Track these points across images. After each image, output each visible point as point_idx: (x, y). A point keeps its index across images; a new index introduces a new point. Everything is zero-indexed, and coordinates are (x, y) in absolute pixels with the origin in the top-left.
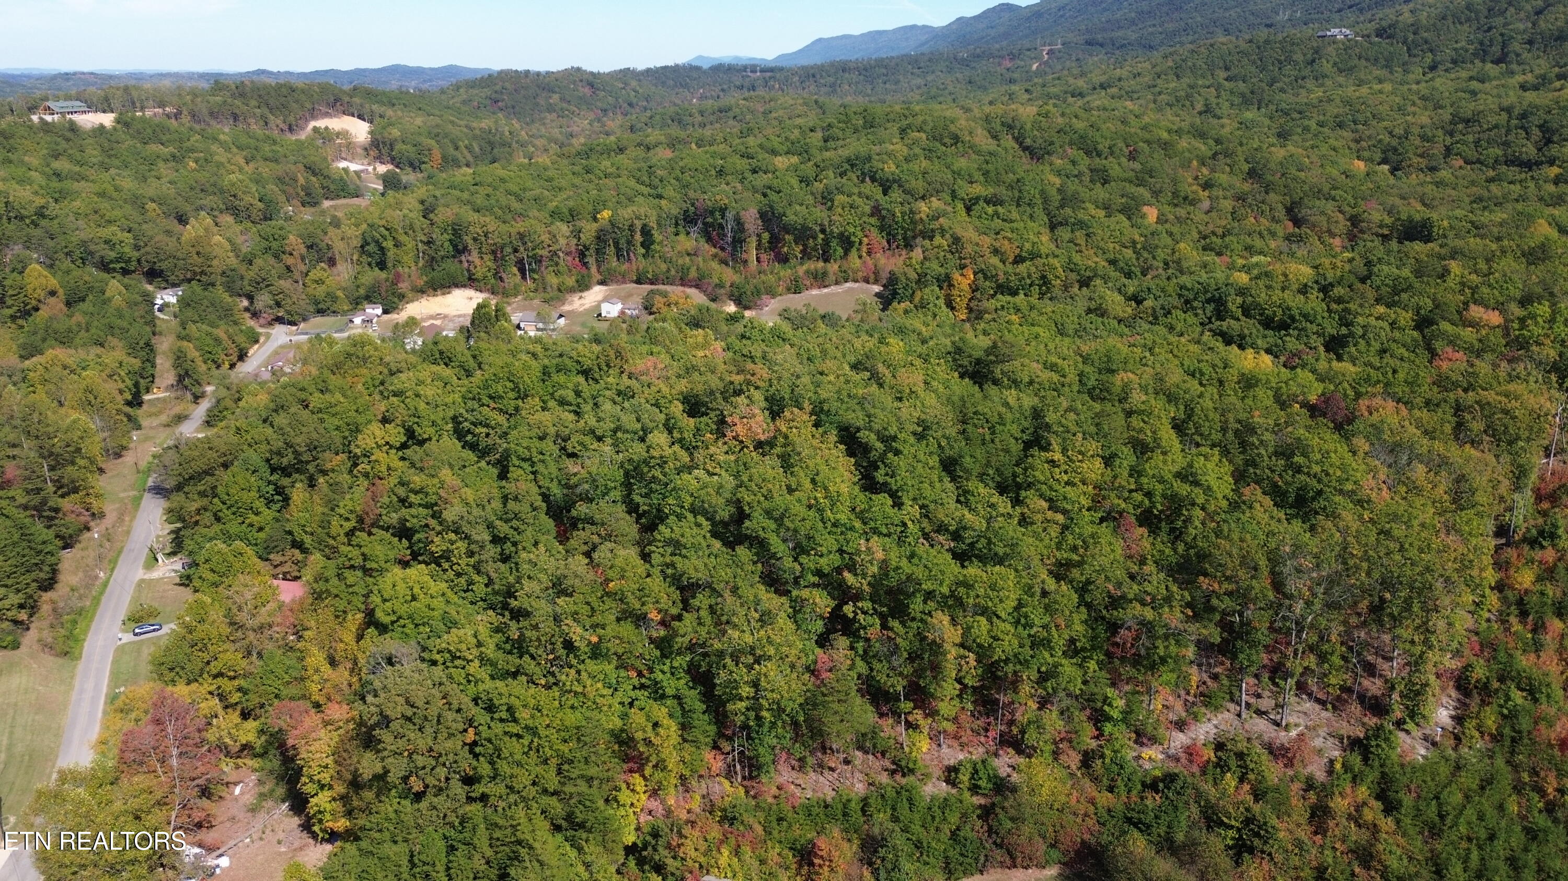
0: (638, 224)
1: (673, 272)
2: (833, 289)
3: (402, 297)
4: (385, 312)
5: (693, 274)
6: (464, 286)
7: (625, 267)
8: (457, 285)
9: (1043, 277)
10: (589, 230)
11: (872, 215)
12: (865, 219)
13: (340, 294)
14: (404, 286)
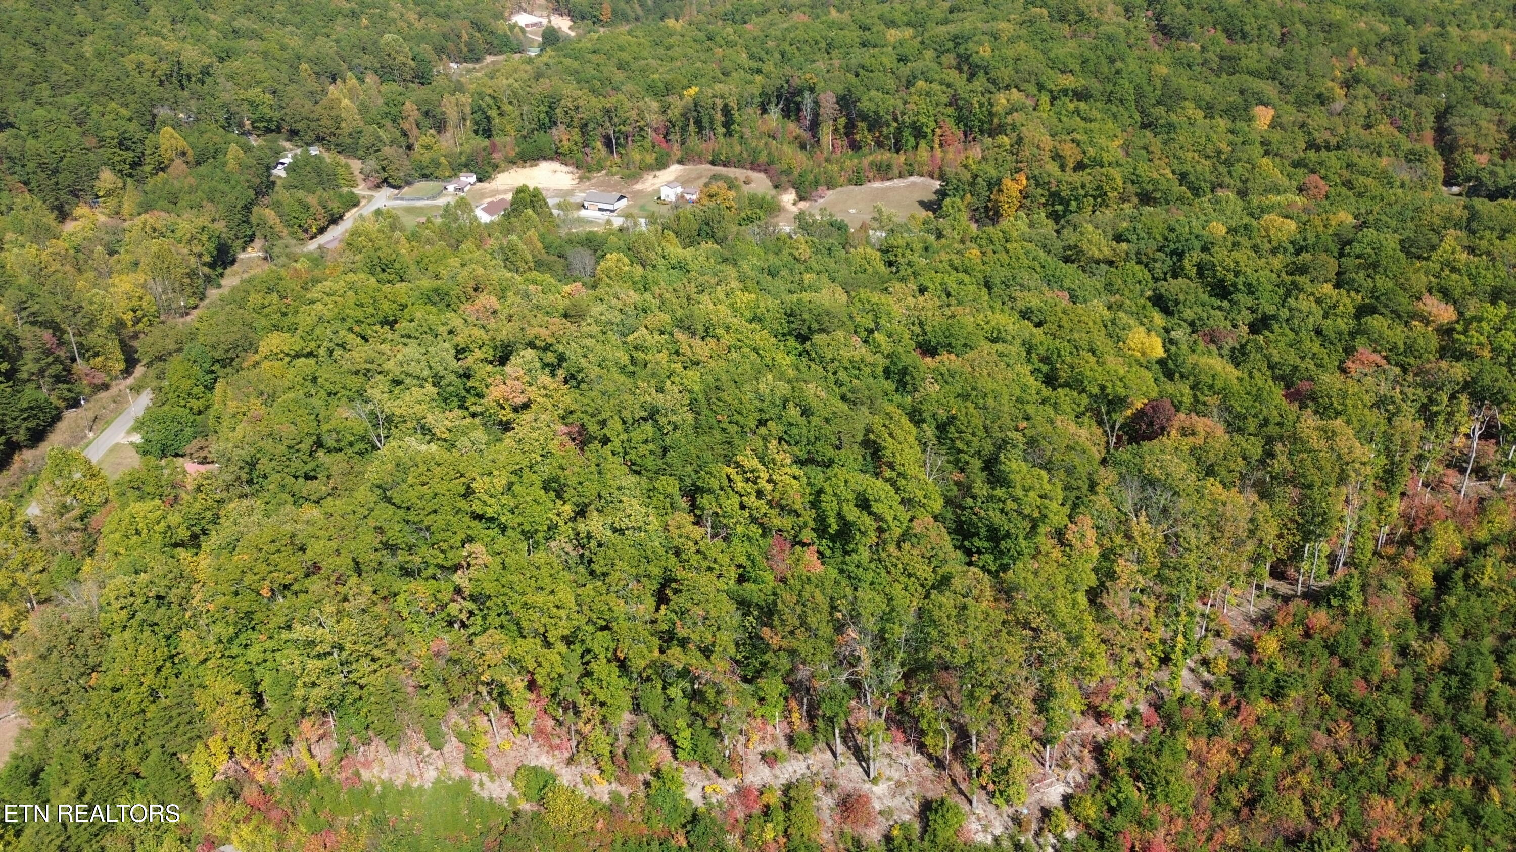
0: (719, 103)
1: (745, 155)
2: (897, 183)
3: (496, 167)
4: (480, 180)
5: (763, 158)
6: (552, 159)
7: (703, 146)
8: (545, 158)
9: (1099, 188)
10: (677, 106)
11: (950, 104)
12: (941, 108)
13: (443, 160)
14: (497, 157)
